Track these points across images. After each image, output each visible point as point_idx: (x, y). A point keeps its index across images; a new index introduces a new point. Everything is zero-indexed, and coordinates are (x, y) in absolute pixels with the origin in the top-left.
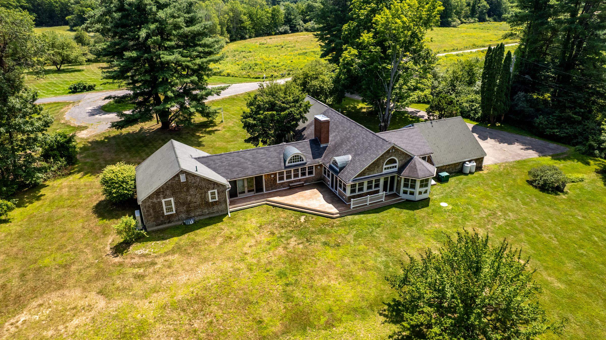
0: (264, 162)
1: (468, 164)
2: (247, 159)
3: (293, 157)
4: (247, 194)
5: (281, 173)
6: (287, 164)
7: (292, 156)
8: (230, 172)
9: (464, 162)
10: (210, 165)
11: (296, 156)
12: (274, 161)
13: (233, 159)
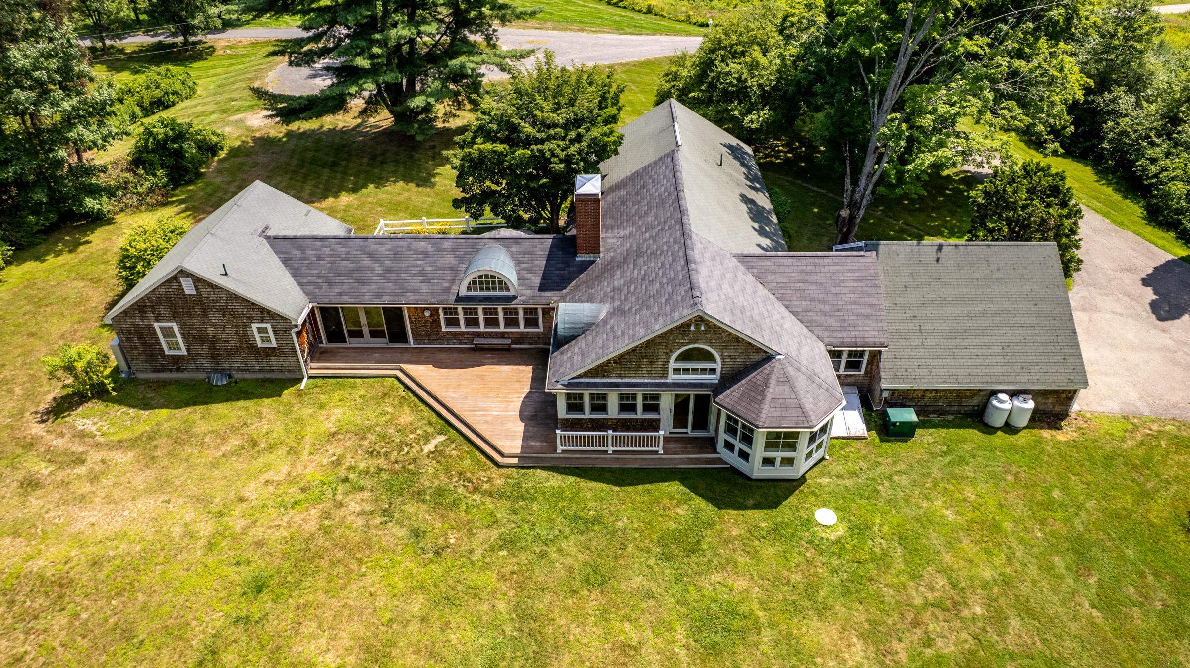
0: (414, 275)
1: (1001, 402)
2: (377, 261)
3: (480, 277)
4: (368, 341)
5: (452, 311)
6: (464, 293)
7: (477, 275)
8: (325, 286)
9: (994, 393)
10: (291, 259)
11: (487, 276)
13: (348, 253)
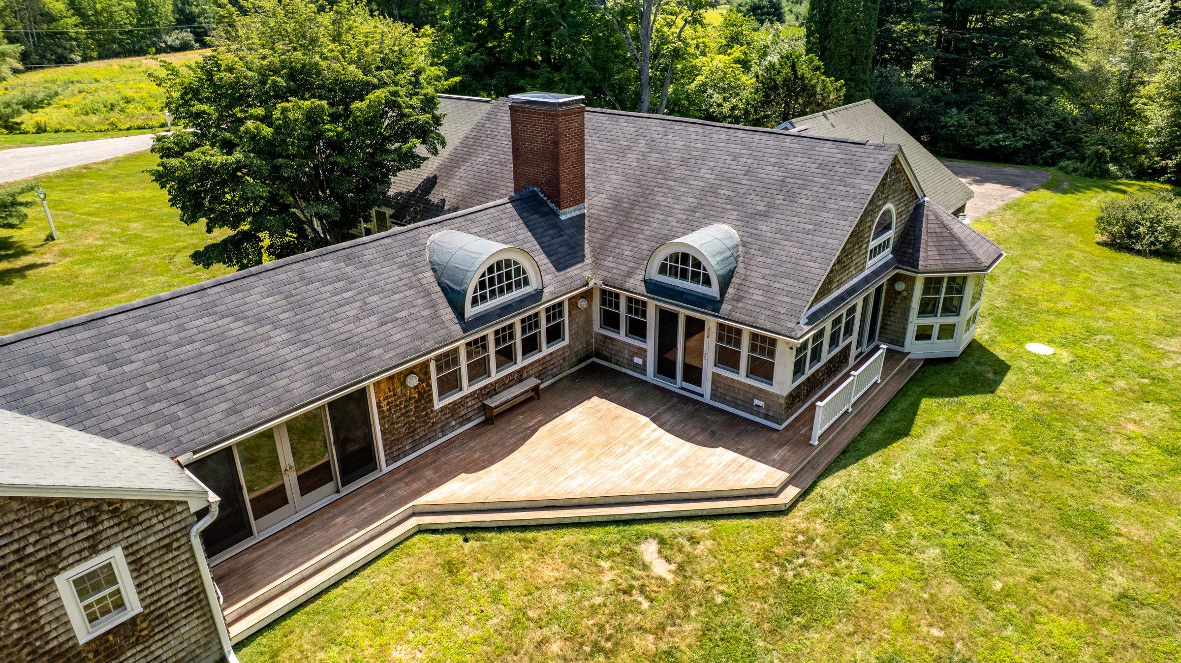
0: (357, 318)
2: (260, 320)
3: (490, 269)
5: (448, 360)
6: (470, 311)
7: (485, 268)
11: (499, 264)
12: (402, 306)
13: (181, 328)
